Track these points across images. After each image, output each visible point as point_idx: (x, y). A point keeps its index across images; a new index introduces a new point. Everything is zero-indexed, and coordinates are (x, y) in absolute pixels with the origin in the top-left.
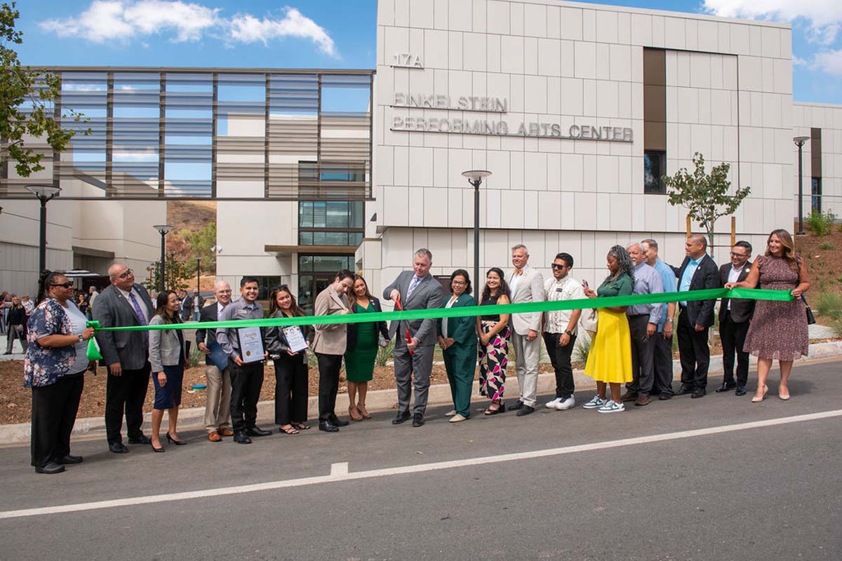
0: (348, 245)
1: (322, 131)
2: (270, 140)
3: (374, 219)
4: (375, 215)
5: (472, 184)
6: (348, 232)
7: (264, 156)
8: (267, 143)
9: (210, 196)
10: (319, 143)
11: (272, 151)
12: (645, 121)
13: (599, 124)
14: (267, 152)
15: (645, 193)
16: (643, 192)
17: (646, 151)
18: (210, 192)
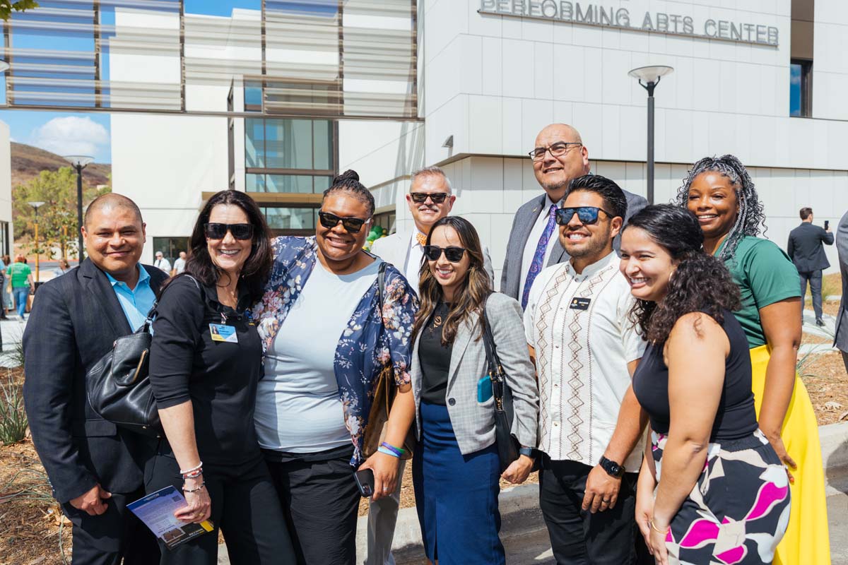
0: (313, 192)
1: (345, 16)
2: (268, 25)
3: (450, 143)
4: (452, 137)
5: (644, 87)
6: (313, 175)
7: (260, 49)
8: (263, 31)
9: (179, 108)
10: (341, 36)
11: (270, 42)
12: (792, 19)
13: (739, 19)
14: (264, 45)
15: (791, 116)
16: (789, 115)
17: (793, 61)
18: (179, 101)
